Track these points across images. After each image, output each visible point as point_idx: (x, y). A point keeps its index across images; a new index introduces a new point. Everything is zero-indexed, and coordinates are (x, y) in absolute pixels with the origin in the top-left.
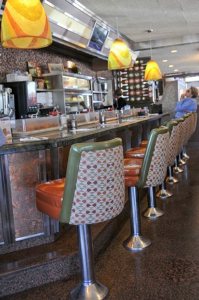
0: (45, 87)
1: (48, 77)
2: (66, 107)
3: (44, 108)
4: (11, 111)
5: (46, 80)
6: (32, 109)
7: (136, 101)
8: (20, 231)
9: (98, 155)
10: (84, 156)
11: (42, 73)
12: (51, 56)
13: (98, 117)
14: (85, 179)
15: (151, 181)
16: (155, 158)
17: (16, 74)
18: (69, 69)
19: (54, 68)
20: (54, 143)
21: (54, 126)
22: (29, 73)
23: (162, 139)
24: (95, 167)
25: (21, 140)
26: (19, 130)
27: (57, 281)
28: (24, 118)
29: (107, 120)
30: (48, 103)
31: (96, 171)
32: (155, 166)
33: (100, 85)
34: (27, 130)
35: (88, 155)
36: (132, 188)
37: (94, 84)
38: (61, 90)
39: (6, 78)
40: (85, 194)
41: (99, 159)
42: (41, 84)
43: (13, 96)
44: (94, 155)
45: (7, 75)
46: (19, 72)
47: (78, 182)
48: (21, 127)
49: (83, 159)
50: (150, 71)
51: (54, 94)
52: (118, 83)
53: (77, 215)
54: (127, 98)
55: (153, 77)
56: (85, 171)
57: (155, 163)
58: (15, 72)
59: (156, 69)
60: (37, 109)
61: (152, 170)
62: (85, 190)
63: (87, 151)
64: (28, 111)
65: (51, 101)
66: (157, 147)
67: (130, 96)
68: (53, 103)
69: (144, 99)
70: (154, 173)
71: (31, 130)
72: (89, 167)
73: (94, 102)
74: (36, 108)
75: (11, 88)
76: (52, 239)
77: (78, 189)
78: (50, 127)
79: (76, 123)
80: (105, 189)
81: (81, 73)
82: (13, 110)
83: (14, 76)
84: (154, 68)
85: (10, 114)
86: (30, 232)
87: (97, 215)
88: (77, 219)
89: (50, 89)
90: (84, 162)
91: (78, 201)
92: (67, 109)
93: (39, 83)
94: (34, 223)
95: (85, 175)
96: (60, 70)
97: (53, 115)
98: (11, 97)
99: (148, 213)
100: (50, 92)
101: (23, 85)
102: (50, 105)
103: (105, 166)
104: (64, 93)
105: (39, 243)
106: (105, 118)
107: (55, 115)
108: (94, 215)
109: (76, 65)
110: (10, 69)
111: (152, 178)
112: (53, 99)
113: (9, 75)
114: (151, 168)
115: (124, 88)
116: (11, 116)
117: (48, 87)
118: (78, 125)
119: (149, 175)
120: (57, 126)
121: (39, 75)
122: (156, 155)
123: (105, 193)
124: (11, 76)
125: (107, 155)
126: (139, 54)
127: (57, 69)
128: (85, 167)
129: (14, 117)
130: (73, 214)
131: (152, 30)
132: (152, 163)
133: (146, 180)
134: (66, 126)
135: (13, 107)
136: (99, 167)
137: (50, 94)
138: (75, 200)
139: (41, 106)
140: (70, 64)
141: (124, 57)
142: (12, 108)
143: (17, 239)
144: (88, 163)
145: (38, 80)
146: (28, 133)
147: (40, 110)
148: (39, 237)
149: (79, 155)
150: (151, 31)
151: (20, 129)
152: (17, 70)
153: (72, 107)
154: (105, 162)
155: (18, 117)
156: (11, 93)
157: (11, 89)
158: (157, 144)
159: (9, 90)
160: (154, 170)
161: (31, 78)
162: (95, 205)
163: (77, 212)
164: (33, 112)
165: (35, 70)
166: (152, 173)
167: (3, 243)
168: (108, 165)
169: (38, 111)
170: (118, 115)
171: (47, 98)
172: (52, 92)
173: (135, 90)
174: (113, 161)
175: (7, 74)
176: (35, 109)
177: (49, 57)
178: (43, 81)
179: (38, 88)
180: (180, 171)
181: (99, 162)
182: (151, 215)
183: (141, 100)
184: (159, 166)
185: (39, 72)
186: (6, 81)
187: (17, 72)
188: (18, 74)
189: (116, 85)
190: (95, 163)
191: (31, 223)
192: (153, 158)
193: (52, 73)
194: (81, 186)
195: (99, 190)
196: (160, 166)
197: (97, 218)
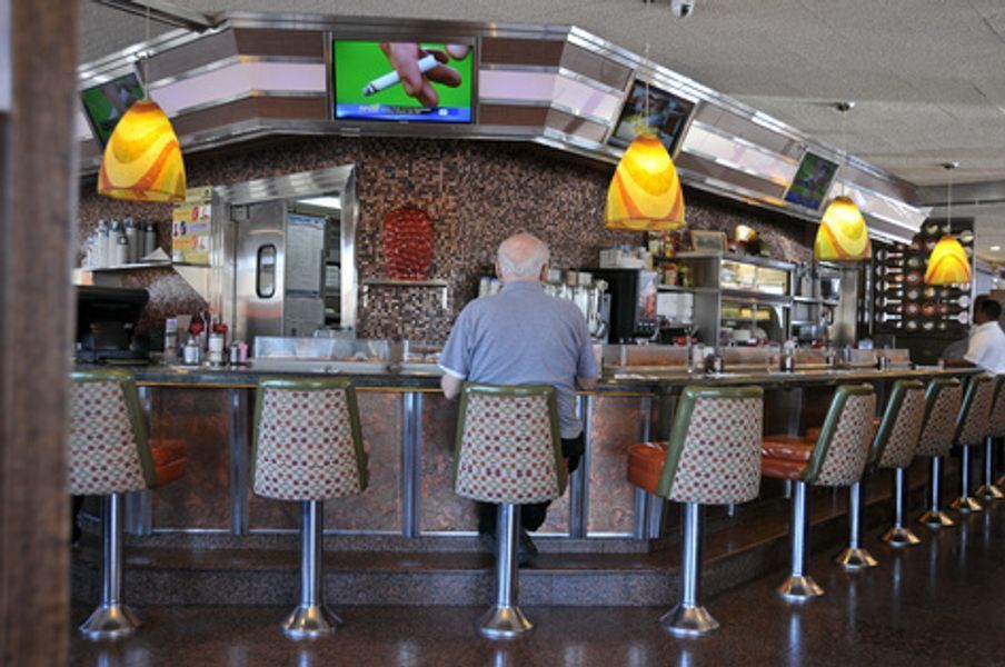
0: (679, 281)
1: (689, 259)
2: (720, 329)
3: (671, 326)
4: (603, 327)
5: (683, 265)
6: (644, 327)
7: (920, 329)
8: (596, 522)
9: (720, 405)
10: (700, 403)
11: (677, 249)
12: (701, 211)
13: (777, 358)
14: (697, 435)
15: (829, 474)
16: (840, 436)
17: (620, 252)
18: (742, 243)
19: (705, 240)
20: (666, 387)
21: (677, 363)
22: (648, 250)
23: (855, 404)
24: (714, 421)
25: (617, 376)
26: (615, 363)
27: (643, 606)
28: (626, 343)
29: (797, 366)
30: (681, 317)
31: (714, 427)
32: (837, 449)
33: (819, 283)
34: (628, 364)
35: (705, 403)
36: (798, 484)
37: (804, 280)
38: (714, 291)
39: (598, 258)
40: (695, 458)
41: (720, 410)
42: (672, 275)
43: (609, 296)
44: (715, 404)
45: (602, 252)
46: (628, 247)
47: (688, 439)
48: (619, 358)
49: (698, 408)
50: (940, 262)
51: (698, 298)
52: (875, 278)
53: (680, 487)
54: (896, 321)
55: (947, 275)
56: (699, 425)
57: (839, 444)
58: (618, 247)
59: (960, 261)
60: (655, 327)
61: (832, 455)
62: (696, 452)
63: (705, 397)
64: (635, 330)
65: (688, 312)
66: (845, 417)
67: (906, 317)
68: (692, 318)
69: (943, 326)
70: (836, 461)
71: (634, 364)
72: (704, 420)
73: (794, 322)
74: (652, 325)
75: (606, 280)
76: (645, 548)
77: (686, 449)
78: (669, 364)
79: (723, 363)
80: (725, 455)
81: (768, 253)
82: (606, 327)
83: (616, 255)
84: (953, 256)
85: (599, 333)
86: (611, 528)
87: (710, 492)
88: (680, 492)
89: (690, 286)
90: (699, 413)
91: (684, 465)
92: (723, 334)
93: (668, 273)
94: (619, 514)
95: (698, 430)
96: (718, 247)
97: (680, 344)
98: (605, 300)
99: (845, 557)
100: (688, 292)
101: (631, 277)
102: (686, 321)
103: (729, 422)
104: (720, 298)
105: (622, 549)
106: (793, 362)
107: (684, 344)
108: (705, 491)
109: (758, 233)
110: (608, 238)
111: (830, 469)
112: (693, 308)
113: (607, 252)
114: (830, 451)
115: (892, 294)
116: (601, 337)
117: (685, 281)
118: (727, 367)
119: (827, 463)
120: (683, 363)
121: (668, 254)
122: (841, 431)
123: (724, 461)
124: (609, 255)
125: (734, 406)
126: (932, 212)
127: (713, 244)
128: (699, 419)
129: (605, 341)
130: (676, 485)
131: (956, 165)
132: (833, 444)
133: (820, 471)
134: (700, 366)
135: (607, 320)
136: (719, 421)
137: (688, 298)
138: (680, 464)
139: (664, 322)
140: (744, 232)
141: (850, 236)
142: (604, 322)
143: (590, 535)
144: (705, 414)
145: (666, 264)
146: (629, 369)
147: (661, 331)
148: (624, 539)
149: (693, 402)
150: (953, 167)
151: (617, 361)
152: (623, 243)
153: (737, 331)
154: (729, 416)
155: (613, 340)
156: (606, 292)
157: (607, 284)
158: (845, 412)
159: (602, 284)
160: (836, 456)
161: (651, 261)
162: (707, 476)
163: (681, 481)
164: (647, 334)
165: (662, 243)
166: (832, 460)
167: (567, 535)
168: (734, 422)
169: (657, 331)
170: (831, 359)
171: (681, 306)
172: (694, 293)
173: (921, 301)
174: (742, 417)
175: (602, 249)
176: (649, 327)
177: (697, 214)
178: (676, 268)
179: (663, 282)
180: (975, 506)
181: (720, 415)
182: (850, 562)
183: (936, 329)
184: (845, 450)
185: (670, 247)
186: (598, 264)
187: (622, 247)
188: (625, 251)
189: (868, 284)
190: (715, 415)
191: (614, 512)
192: (836, 435)
193: (698, 252)
194: (691, 445)
195: (716, 454)
196: (849, 451)
197: (709, 496)
